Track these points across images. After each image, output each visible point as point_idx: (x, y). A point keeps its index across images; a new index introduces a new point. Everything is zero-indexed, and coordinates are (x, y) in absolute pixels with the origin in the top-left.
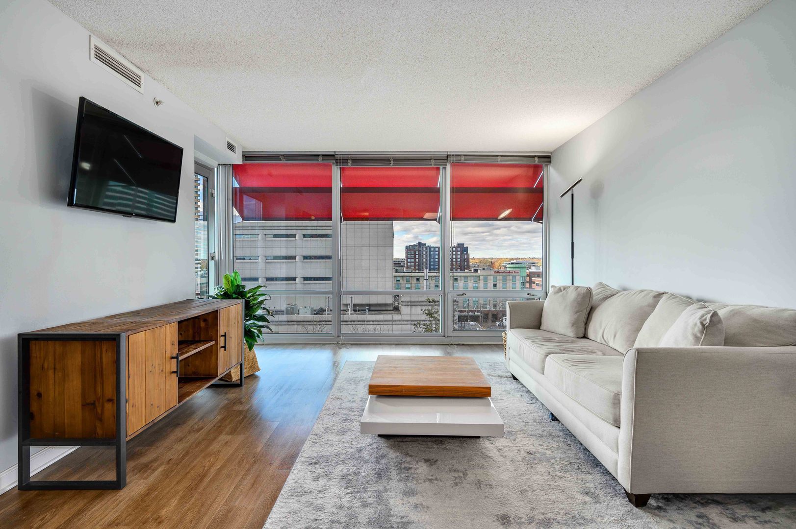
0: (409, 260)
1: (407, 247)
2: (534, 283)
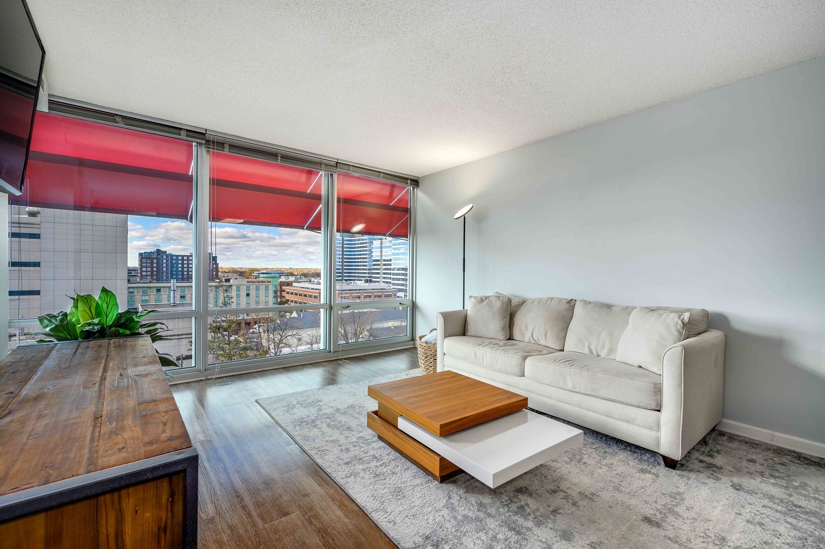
0: (144, 269)
1: (141, 254)
2: (284, 291)
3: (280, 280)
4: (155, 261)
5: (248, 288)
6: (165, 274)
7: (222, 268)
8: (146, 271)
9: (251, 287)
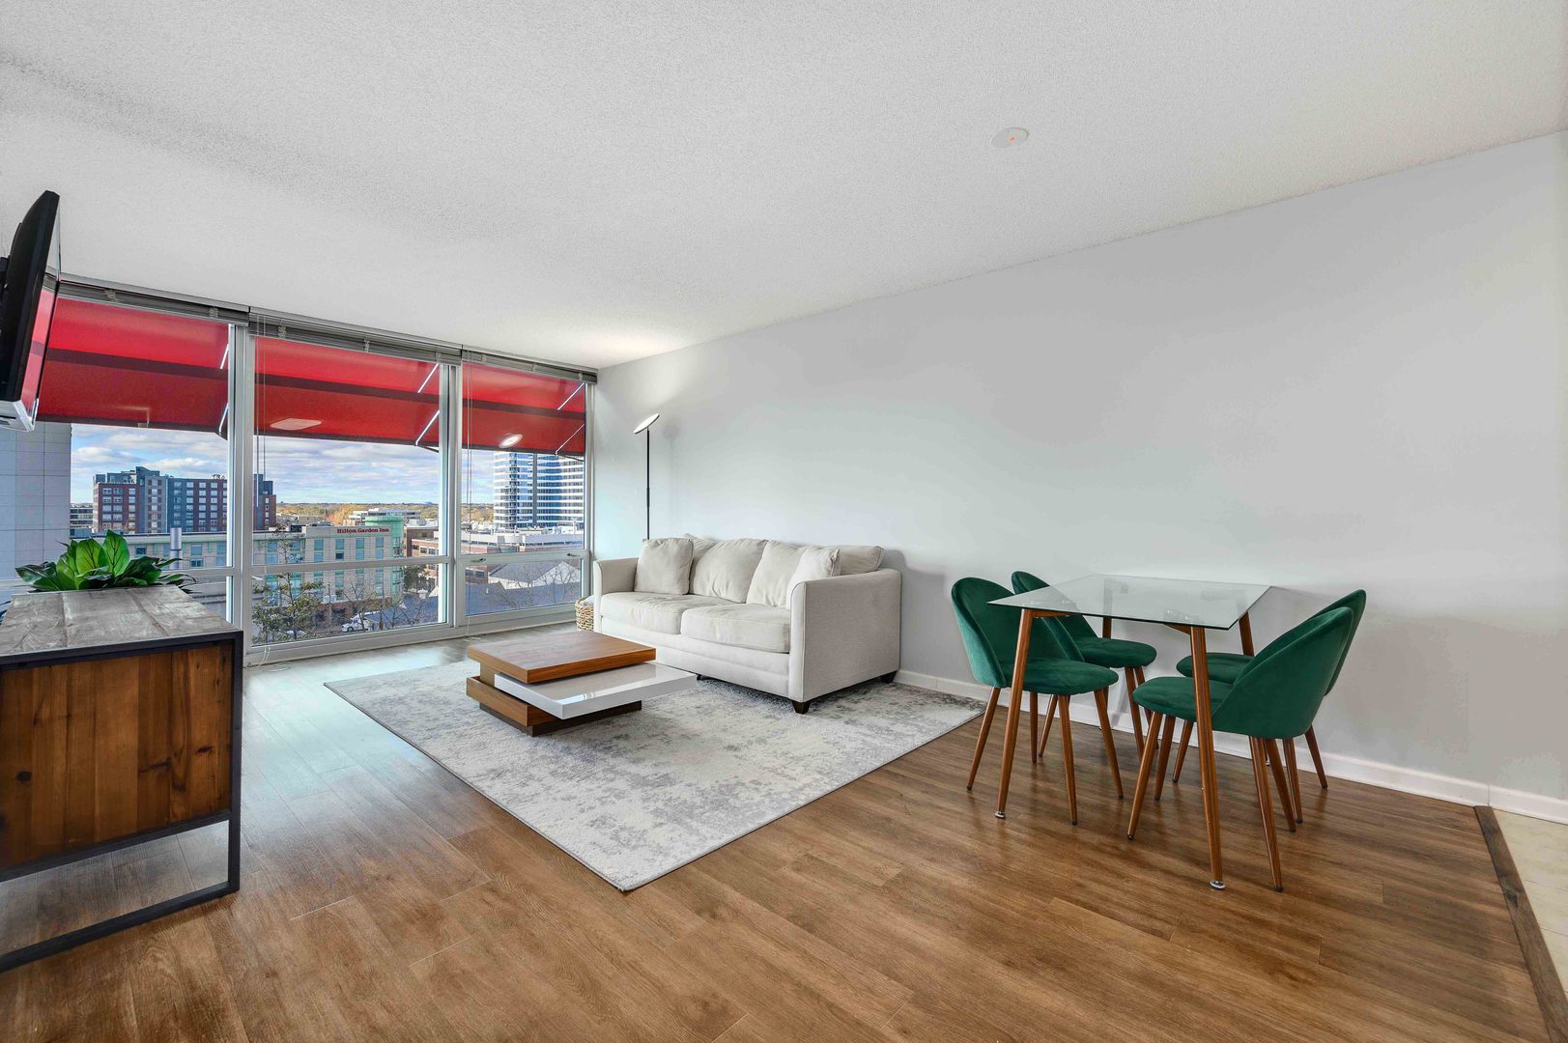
0: (106, 508)
1: (99, 478)
2: (416, 548)
3: (409, 526)
4: (132, 491)
5: (340, 543)
6: (154, 517)
7: (282, 504)
8: (112, 513)
9: (347, 541)
